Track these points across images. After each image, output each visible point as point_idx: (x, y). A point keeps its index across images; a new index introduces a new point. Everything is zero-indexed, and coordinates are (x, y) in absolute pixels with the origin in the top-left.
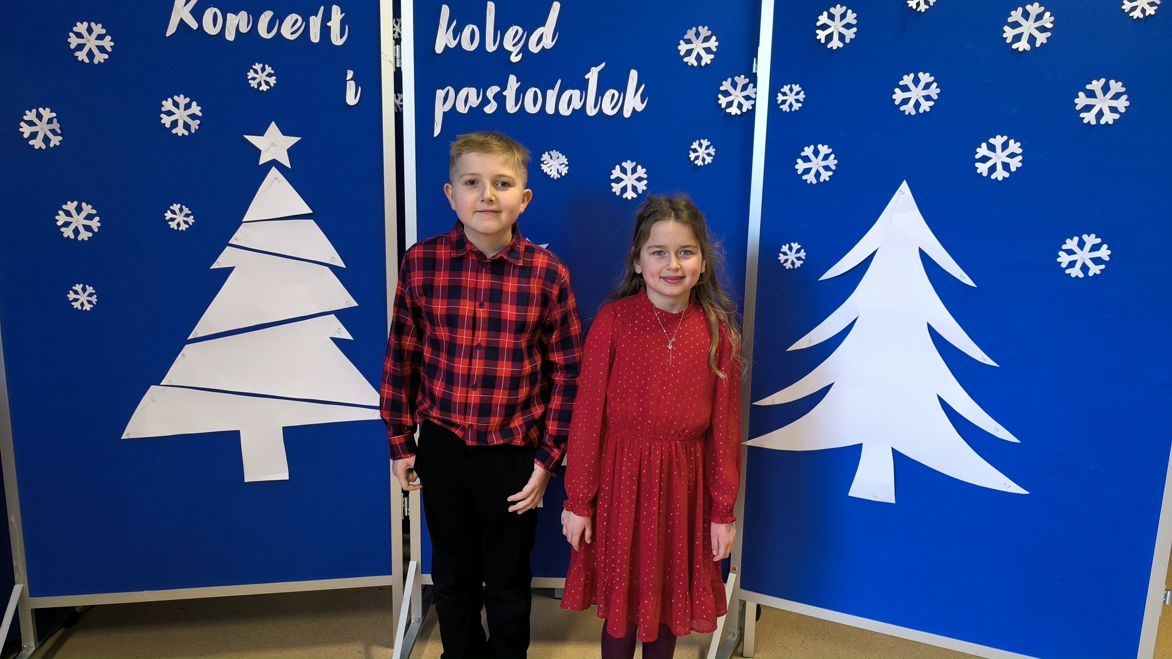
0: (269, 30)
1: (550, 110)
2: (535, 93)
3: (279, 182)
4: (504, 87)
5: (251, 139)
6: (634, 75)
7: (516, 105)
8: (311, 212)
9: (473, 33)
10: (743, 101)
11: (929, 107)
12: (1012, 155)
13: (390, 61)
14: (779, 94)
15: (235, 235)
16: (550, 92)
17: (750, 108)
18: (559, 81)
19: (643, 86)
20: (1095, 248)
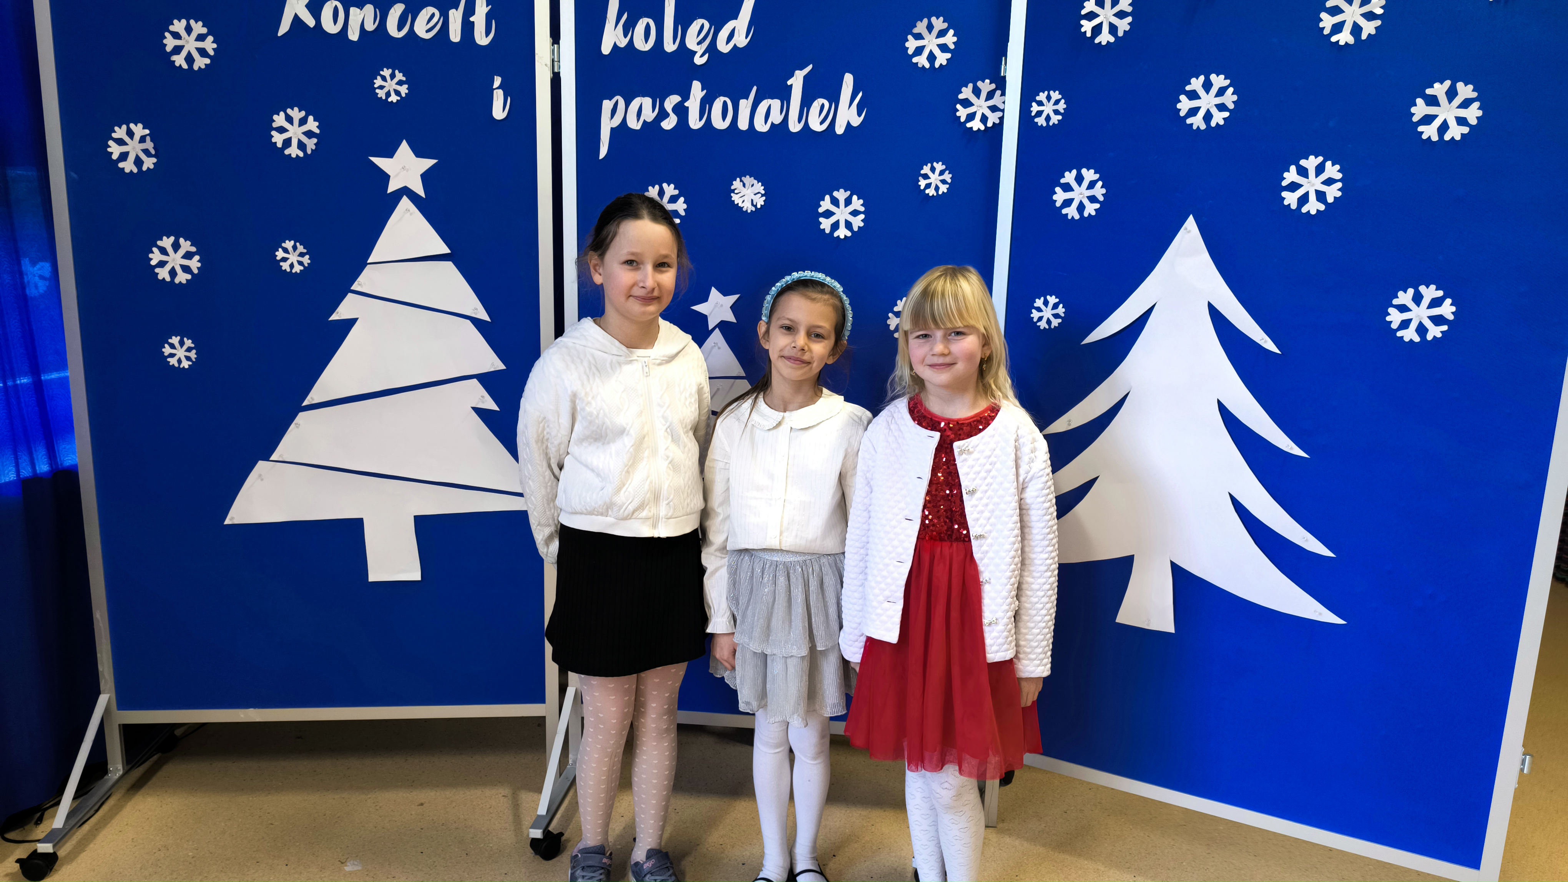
0: (400, 28)
1: (743, 125)
2: (725, 103)
3: (411, 214)
4: (686, 96)
5: (378, 161)
6: (848, 80)
7: (701, 119)
8: (448, 251)
9: (648, 28)
10: (988, 113)
11: (1223, 119)
12: (1329, 182)
13: (546, 65)
14: (1034, 104)
15: (358, 280)
16: (743, 102)
17: (997, 121)
18: (755, 88)
19: (860, 95)
20: (1436, 303)
